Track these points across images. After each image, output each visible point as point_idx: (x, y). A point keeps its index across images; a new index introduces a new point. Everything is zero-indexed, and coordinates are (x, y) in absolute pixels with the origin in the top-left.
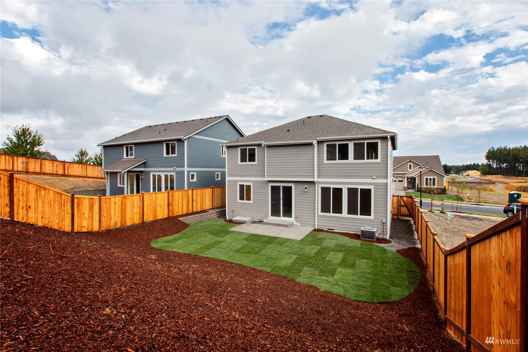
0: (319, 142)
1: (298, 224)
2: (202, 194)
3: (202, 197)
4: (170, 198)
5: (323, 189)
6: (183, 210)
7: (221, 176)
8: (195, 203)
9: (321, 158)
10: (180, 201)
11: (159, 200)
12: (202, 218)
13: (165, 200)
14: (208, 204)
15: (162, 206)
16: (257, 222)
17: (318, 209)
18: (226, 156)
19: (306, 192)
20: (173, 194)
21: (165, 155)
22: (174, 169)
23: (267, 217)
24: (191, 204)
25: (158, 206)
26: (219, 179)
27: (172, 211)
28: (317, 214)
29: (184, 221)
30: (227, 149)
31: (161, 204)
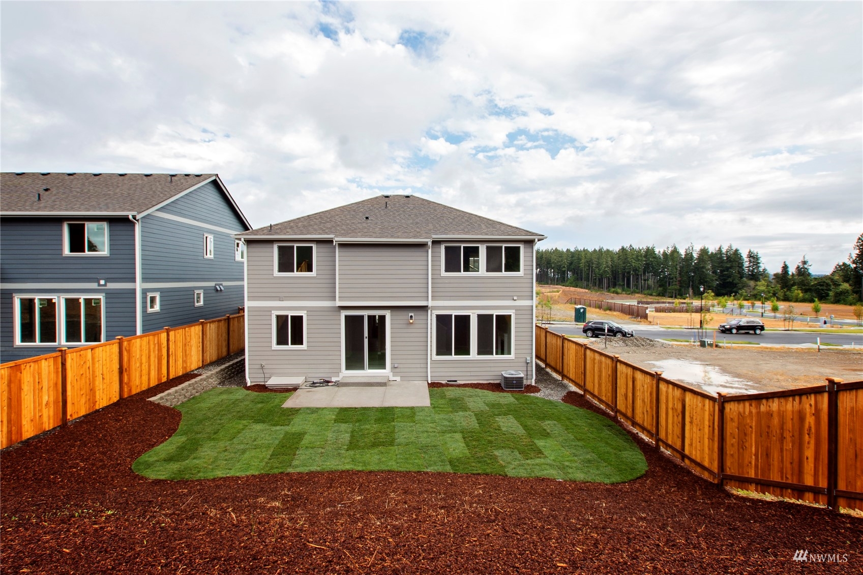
0: (435, 242)
1: (398, 379)
2: (186, 339)
3: (185, 345)
4: (125, 354)
5: (439, 317)
6: (149, 379)
7: (204, 297)
8: (172, 360)
9: (437, 268)
10: (144, 360)
11: (101, 362)
12: (194, 389)
13: (114, 361)
14: (196, 358)
15: (107, 377)
16: (320, 383)
17: (431, 350)
18: (245, 260)
19: (411, 323)
20: (129, 344)
21: (66, 251)
22: (99, 285)
23: (337, 374)
24: (164, 362)
25: (97, 378)
26: (202, 303)
27: (128, 384)
28: (431, 359)
29: (162, 402)
30: (248, 245)
31: (105, 373)
